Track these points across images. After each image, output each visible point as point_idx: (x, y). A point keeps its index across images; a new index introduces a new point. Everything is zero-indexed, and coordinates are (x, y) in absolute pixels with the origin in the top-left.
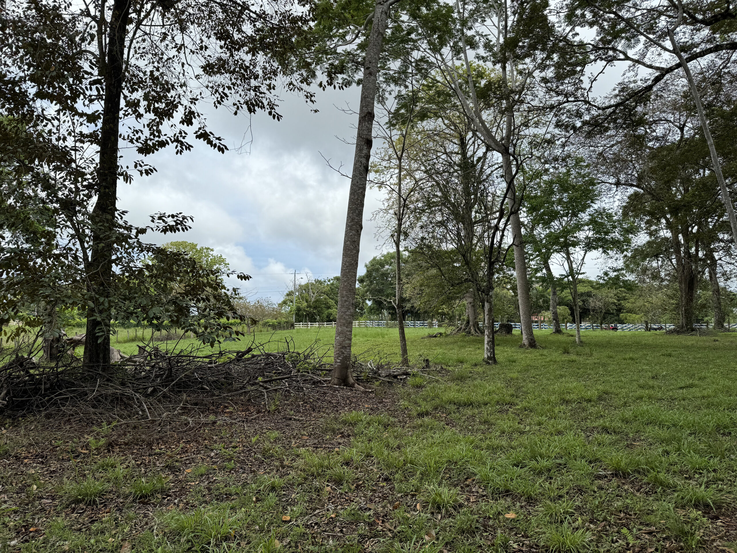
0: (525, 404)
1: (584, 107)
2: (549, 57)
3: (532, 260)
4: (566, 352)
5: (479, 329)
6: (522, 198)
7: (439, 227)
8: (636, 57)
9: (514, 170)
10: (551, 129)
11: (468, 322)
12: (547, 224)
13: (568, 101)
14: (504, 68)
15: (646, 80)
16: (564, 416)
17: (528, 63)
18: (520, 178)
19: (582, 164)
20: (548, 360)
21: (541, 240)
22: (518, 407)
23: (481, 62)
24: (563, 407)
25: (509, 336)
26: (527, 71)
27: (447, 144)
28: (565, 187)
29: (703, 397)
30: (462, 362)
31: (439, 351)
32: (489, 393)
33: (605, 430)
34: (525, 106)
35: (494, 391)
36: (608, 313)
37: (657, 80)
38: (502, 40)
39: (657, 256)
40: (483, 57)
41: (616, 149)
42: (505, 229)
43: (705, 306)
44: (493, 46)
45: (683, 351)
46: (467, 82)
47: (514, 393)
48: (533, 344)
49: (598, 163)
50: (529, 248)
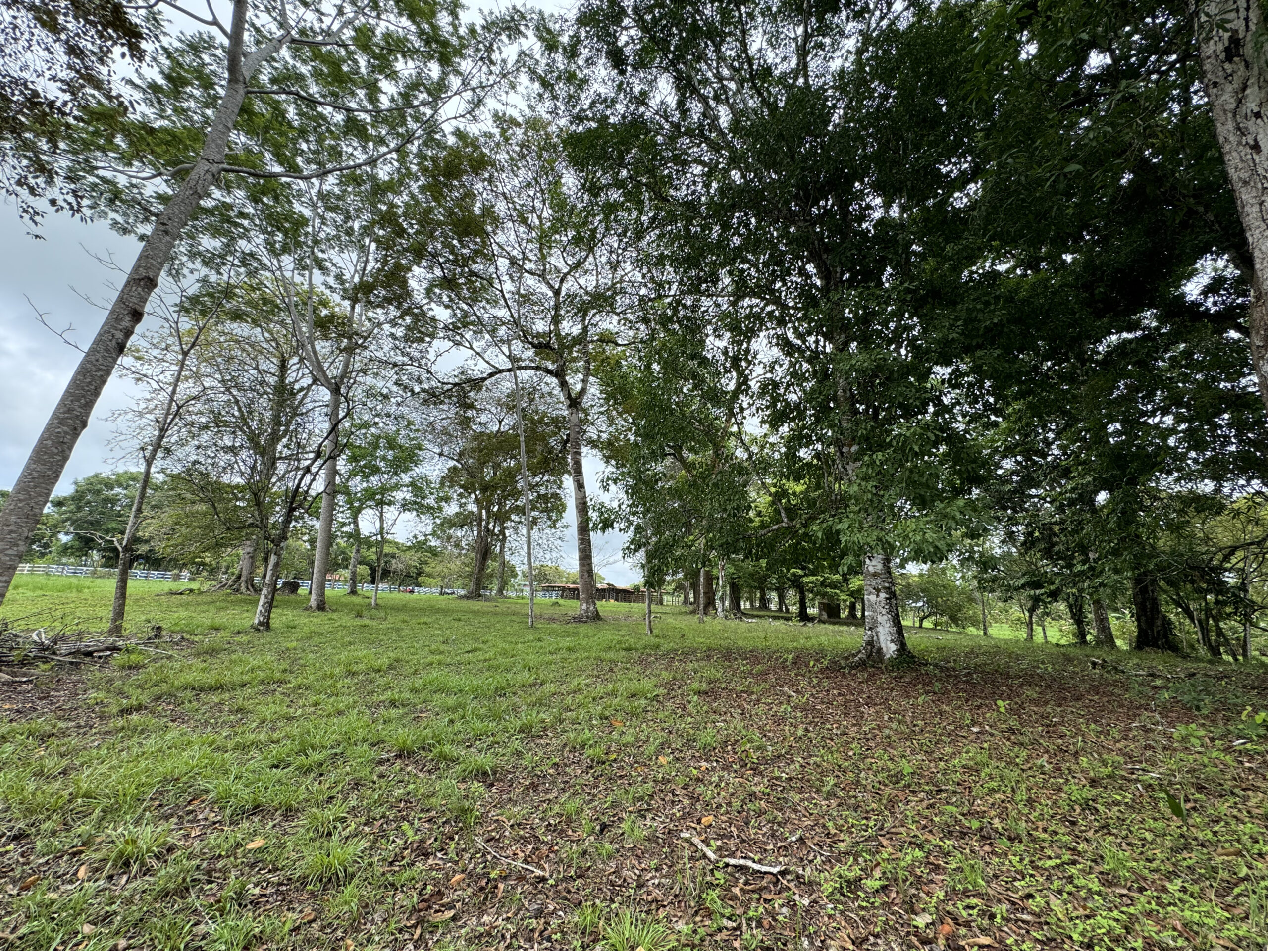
0: (299, 680)
1: (426, 375)
2: (401, 317)
3: (342, 512)
4: (359, 615)
5: (253, 586)
6: (345, 445)
7: (226, 452)
8: (478, 350)
9: (341, 414)
10: (390, 384)
11: (239, 577)
12: (366, 477)
13: (412, 365)
14: (353, 308)
15: (482, 373)
16: (347, 692)
17: (379, 314)
18: (347, 424)
19: (412, 427)
20: (336, 624)
21: (356, 493)
22: (289, 685)
23: (328, 292)
24: (348, 680)
25: (292, 597)
26: (377, 321)
27: (261, 360)
28: (391, 444)
29: (485, 660)
30: (217, 629)
31: (183, 613)
32: (252, 670)
33: (393, 704)
34: (367, 353)
35: (259, 667)
36: (408, 575)
37: (491, 375)
38: (356, 279)
39: (462, 526)
40: (331, 287)
41: (445, 423)
42: (317, 473)
43: (492, 576)
44: (346, 281)
45: (470, 616)
46: (305, 304)
47: (288, 667)
48: (321, 606)
49: (426, 431)
50: (341, 499)
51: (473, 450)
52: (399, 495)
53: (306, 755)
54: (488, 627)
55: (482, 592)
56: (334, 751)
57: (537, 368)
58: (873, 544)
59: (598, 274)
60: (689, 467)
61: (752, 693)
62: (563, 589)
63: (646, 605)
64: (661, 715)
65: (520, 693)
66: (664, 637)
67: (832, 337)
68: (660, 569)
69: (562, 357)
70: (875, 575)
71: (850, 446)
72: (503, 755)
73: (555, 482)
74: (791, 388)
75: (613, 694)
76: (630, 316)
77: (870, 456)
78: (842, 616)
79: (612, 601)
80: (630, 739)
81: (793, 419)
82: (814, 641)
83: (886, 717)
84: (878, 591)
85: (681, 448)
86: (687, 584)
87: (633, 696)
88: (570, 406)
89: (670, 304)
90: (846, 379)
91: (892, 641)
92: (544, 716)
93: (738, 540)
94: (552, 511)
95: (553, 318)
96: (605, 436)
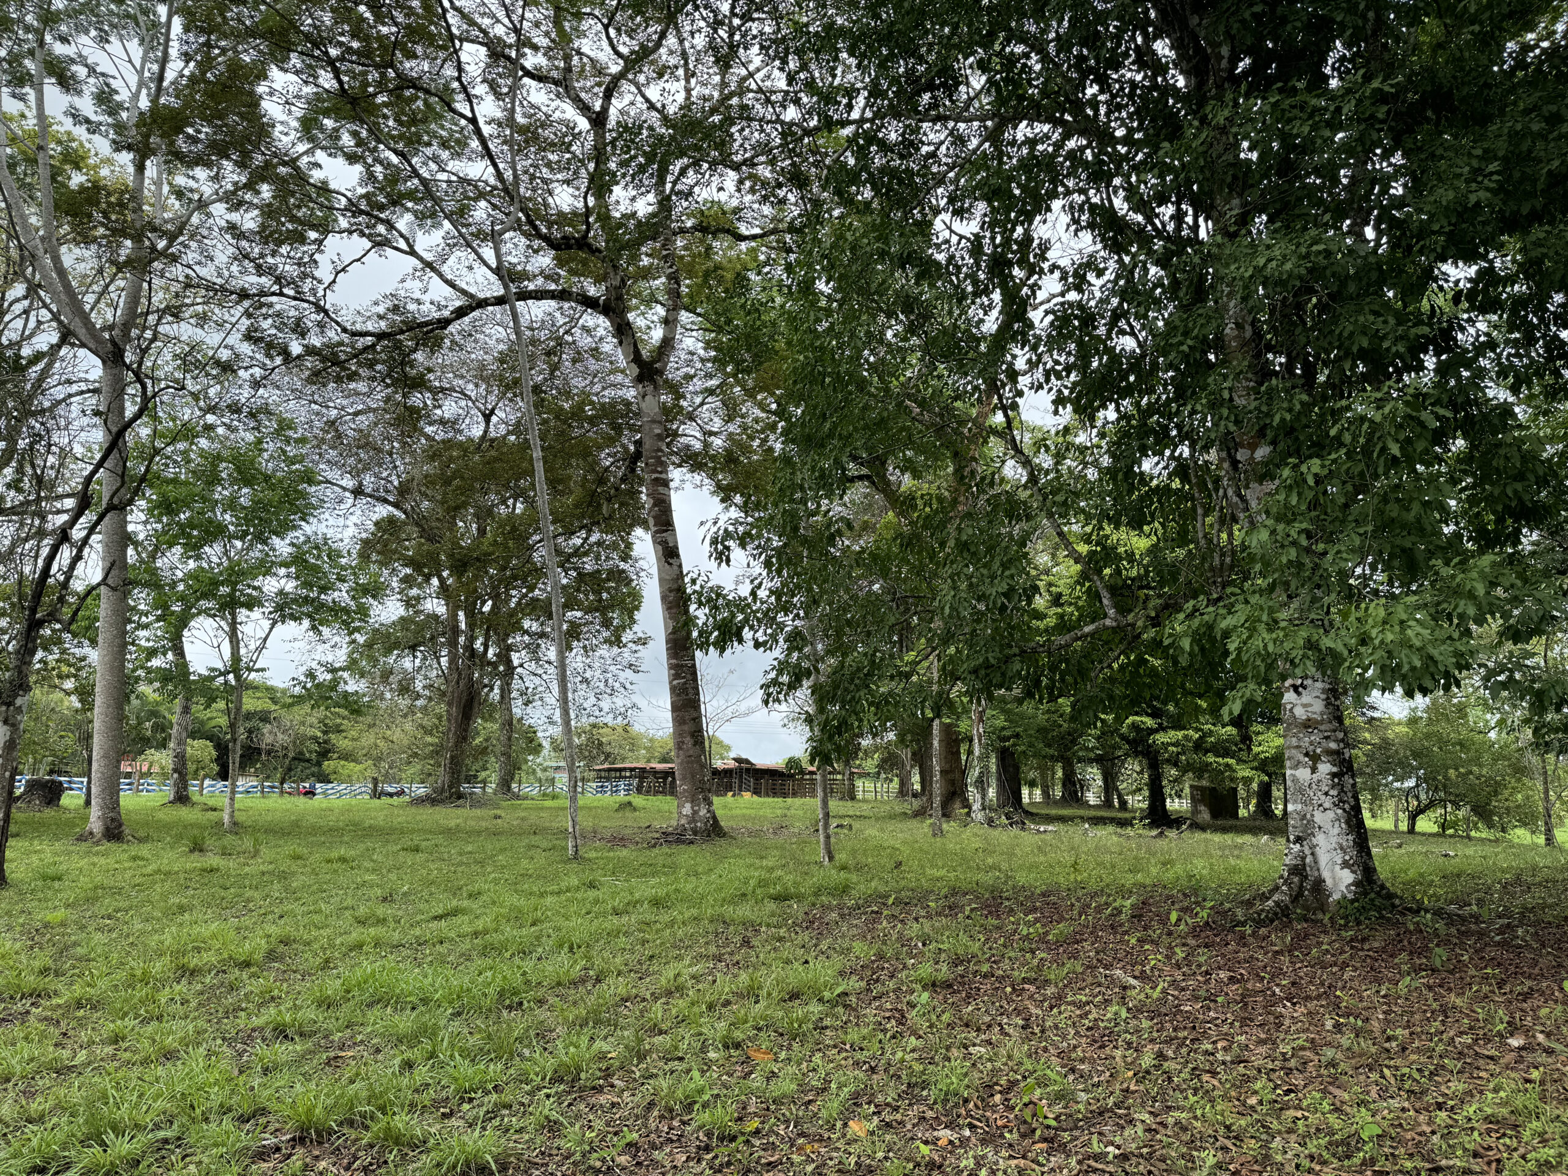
0: (78, 990)
1: (313, 316)
2: (250, 186)
3: (146, 626)
4: (198, 848)
6: (143, 479)
8: (429, 257)
9: (130, 410)
10: (234, 339)
12: (193, 548)
13: (281, 294)
14: (140, 168)
15: (440, 308)
16: (181, 1011)
17: (200, 180)
18: (144, 432)
19: (291, 433)
20: (149, 869)
21: (173, 585)
22: (56, 1001)
23: (80, 132)
24: (182, 987)
25: (49, 813)
26: (196, 197)
28: (246, 474)
29: (476, 934)
33: (281, 1033)
34: (178, 271)
36: (299, 758)
37: (460, 313)
38: (144, 103)
39: (413, 648)
40: (87, 121)
41: (364, 421)
42: (85, 541)
43: (484, 751)
44: (120, 106)
45: (440, 839)
46: (32, 161)
47: (50, 963)
48: (114, 831)
49: (323, 441)
50: (141, 599)
51: (429, 480)
52: (270, 585)
53: (103, 1144)
54: (481, 863)
55: (465, 787)
56: (161, 1134)
57: (562, 295)
58: (1297, 654)
59: (689, 75)
60: (903, 504)
61: (1047, 982)
62: (642, 774)
63: (817, 802)
64: (853, 1035)
65: (552, 1000)
66: (859, 868)
67: (1212, 206)
68: (843, 725)
69: (615, 267)
70: (1308, 725)
71: (1253, 447)
72: (519, 1131)
73: (614, 546)
74: (1122, 324)
75: (752, 993)
76: (765, 172)
77: (1295, 467)
78: (1242, 812)
79: (747, 795)
80: (786, 1086)
81: (1127, 392)
82: (1179, 869)
83: (1329, 1024)
84: (1315, 758)
85: (883, 463)
86: (906, 754)
87: (794, 996)
88: (639, 379)
89: (851, 141)
90: (1244, 299)
91: (1345, 865)
92: (606, 1047)
93: (1007, 660)
94: (612, 607)
95: (592, 178)
96: (718, 442)
